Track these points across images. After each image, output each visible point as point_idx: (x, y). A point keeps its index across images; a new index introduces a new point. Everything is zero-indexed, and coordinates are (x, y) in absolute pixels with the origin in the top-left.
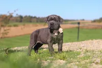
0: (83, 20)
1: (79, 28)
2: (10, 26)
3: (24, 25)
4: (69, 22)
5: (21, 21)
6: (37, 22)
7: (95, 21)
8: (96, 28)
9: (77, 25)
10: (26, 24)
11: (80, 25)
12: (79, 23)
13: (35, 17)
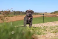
0: (46, 13)
1: (43, 17)
2: (9, 17)
3: (16, 16)
4: (39, 14)
5: (15, 14)
6: (23, 14)
7: (52, 13)
8: (52, 17)
9: (43, 15)
11: (44, 15)
12: (44, 14)
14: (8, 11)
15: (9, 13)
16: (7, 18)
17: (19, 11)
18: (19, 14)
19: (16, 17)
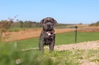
0: (81, 24)
1: (76, 31)
2: (11, 31)
3: (24, 30)
4: (68, 26)
5: (22, 27)
6: (37, 26)
7: (92, 25)
8: (93, 32)
9: (75, 29)
10: (26, 29)
11: (78, 29)
12: (76, 27)
13: (35, 22)
14: (9, 20)
15: (10, 25)
16: (7, 33)
17: (29, 22)
18: (31, 27)
19: (23, 32)
